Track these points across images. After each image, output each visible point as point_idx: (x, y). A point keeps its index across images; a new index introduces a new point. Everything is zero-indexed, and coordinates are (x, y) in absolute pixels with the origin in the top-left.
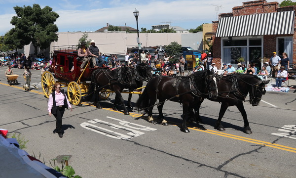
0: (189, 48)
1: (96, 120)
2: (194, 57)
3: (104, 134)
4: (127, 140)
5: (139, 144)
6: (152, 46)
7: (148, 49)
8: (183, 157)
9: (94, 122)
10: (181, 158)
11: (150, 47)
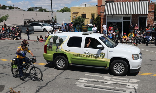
2: (87, 27)
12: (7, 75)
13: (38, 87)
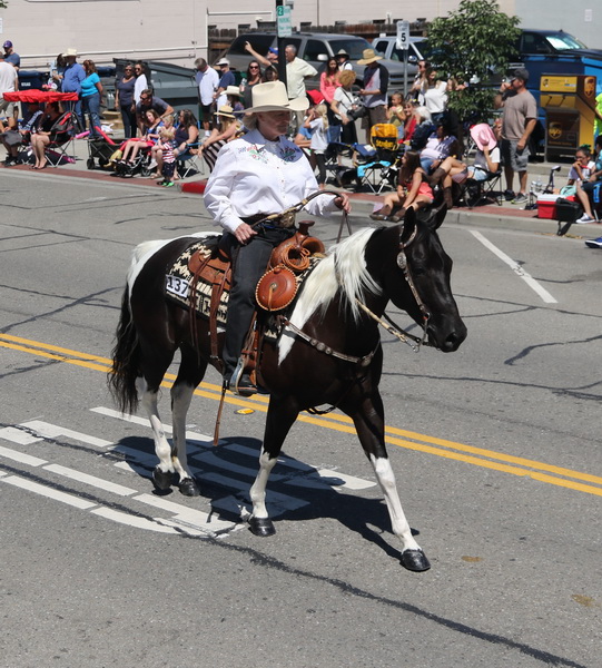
0: (560, 35)
1: (35, 425)
2: (588, 87)
3: (83, 504)
4: (210, 540)
5: (279, 565)
6: (352, 21)
7: (326, 38)
8: (523, 640)
9: (24, 439)
10: (512, 645)
11: (339, 27)
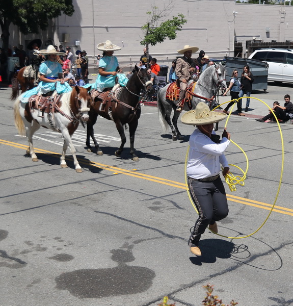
12: (163, 234)
13: (270, 298)
